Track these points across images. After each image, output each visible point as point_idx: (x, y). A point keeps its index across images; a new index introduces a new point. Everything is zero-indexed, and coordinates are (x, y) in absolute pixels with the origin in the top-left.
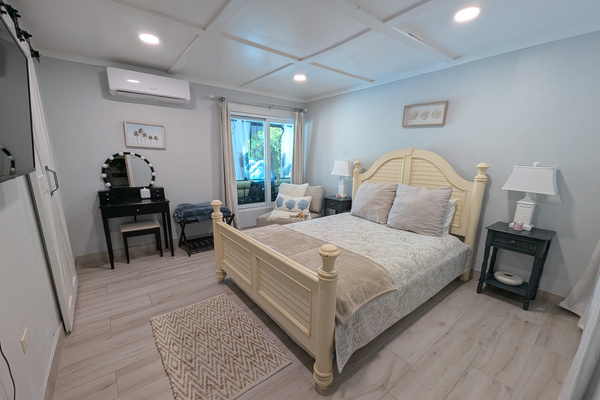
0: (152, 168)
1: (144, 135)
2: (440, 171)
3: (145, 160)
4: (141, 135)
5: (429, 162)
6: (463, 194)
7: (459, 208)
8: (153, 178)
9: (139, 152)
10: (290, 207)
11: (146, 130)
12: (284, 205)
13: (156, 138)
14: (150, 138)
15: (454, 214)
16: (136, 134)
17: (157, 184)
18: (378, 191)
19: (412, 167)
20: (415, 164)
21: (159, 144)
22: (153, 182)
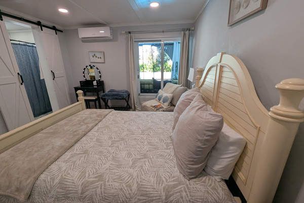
0: (100, 72)
1: (96, 57)
3: (97, 68)
9: (95, 65)
10: (160, 99)
11: (97, 54)
12: (158, 97)
13: (100, 58)
14: (98, 58)
16: (93, 56)
17: (102, 80)
21: (102, 60)
22: (100, 78)
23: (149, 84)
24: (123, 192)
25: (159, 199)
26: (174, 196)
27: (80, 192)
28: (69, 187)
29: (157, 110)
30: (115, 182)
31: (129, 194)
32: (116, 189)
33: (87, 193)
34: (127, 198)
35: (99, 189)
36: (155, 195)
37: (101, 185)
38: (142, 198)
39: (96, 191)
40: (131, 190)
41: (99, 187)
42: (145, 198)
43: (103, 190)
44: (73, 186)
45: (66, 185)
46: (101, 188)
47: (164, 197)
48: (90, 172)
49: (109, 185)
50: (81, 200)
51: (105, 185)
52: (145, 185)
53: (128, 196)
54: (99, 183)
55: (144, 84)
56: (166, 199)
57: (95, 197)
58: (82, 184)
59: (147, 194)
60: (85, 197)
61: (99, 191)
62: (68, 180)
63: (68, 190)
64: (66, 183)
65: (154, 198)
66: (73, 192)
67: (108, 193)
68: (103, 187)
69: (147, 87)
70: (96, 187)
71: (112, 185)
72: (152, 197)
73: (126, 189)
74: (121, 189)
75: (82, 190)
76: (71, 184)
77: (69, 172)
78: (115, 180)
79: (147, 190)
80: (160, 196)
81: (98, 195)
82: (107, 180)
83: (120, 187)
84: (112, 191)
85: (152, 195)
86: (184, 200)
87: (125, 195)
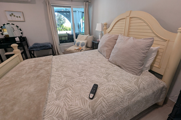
0: (20, 29)
1: (14, 16)
2: (148, 25)
3: (17, 26)
4: (13, 16)
5: (140, 19)
6: (165, 43)
7: (160, 54)
8: (22, 33)
9: (13, 23)
10: (78, 45)
11: (14, 14)
12: (76, 44)
13: (19, 17)
14: (17, 17)
15: (156, 58)
16: (10, 15)
17: (24, 36)
18: (108, 39)
19: (130, 23)
20: (132, 22)
21: (22, 19)
22: (21, 35)
23: (65, 37)
24: (118, 96)
25: (136, 90)
26: (141, 85)
27: (91, 112)
28: (80, 114)
29: (81, 51)
30: (109, 93)
31: (122, 95)
32: (113, 97)
33: (97, 110)
34: (122, 99)
35: (103, 103)
36: (133, 89)
37: (103, 100)
38: (129, 94)
39: (102, 105)
40: (121, 93)
41: (103, 101)
42: (130, 93)
43: (106, 102)
44: (83, 112)
45: (77, 114)
46: (104, 101)
47: (138, 88)
48: (86, 96)
49: (108, 97)
50: (94, 117)
51: (105, 98)
52: (126, 87)
53: (122, 97)
54: (100, 99)
55: (61, 37)
56: (139, 88)
57: (104, 109)
58: (89, 106)
59: (130, 91)
60: (97, 113)
61: (104, 104)
62: (75, 110)
63: (81, 117)
64: (76, 112)
65: (134, 91)
66: (85, 116)
67: (110, 102)
68: (105, 100)
69: (63, 39)
70: (100, 103)
71: (109, 96)
72: (132, 91)
73: (118, 94)
74: (116, 95)
75: (92, 110)
76: (81, 111)
77: (70, 104)
78: (108, 92)
79: (129, 88)
80: (136, 89)
81: (105, 107)
82: (103, 95)
83: (115, 94)
84: (112, 99)
85: (132, 90)
86: (145, 85)
87: (120, 97)
